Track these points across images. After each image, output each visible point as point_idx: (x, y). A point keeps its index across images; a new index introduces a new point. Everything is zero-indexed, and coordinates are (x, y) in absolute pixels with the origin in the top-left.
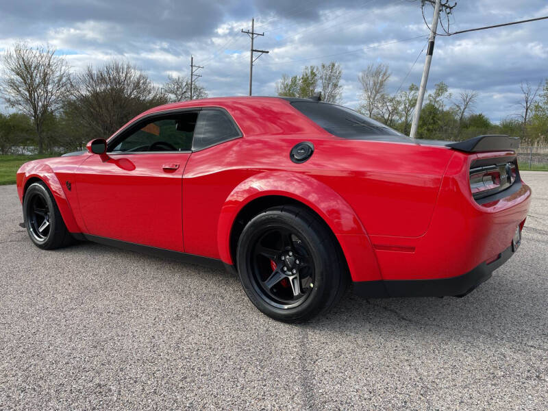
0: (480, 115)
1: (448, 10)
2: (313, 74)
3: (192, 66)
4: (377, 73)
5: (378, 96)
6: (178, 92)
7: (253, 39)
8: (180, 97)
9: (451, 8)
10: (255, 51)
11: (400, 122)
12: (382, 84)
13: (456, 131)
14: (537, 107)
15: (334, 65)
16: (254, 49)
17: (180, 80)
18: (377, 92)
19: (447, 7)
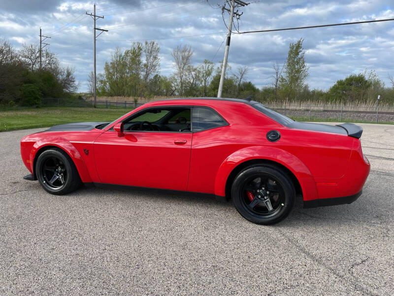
0: (250, 83)
1: (238, 16)
2: (140, 49)
3: (41, 36)
4: (184, 51)
5: (186, 67)
6: (32, 57)
7: (95, 20)
8: (34, 61)
9: (239, 15)
10: (98, 29)
11: (201, 85)
12: (188, 58)
13: (236, 93)
14: (282, 79)
15: (154, 43)
16: (96, 28)
17: (33, 48)
18: (185, 64)
19: (237, 15)
